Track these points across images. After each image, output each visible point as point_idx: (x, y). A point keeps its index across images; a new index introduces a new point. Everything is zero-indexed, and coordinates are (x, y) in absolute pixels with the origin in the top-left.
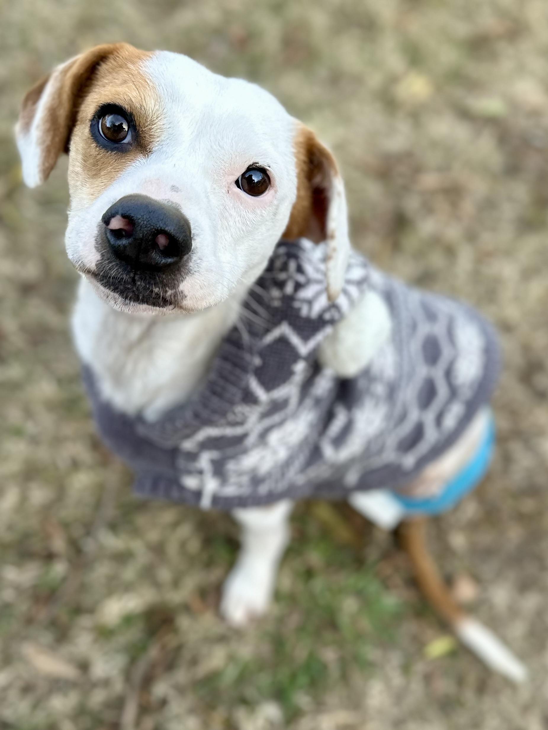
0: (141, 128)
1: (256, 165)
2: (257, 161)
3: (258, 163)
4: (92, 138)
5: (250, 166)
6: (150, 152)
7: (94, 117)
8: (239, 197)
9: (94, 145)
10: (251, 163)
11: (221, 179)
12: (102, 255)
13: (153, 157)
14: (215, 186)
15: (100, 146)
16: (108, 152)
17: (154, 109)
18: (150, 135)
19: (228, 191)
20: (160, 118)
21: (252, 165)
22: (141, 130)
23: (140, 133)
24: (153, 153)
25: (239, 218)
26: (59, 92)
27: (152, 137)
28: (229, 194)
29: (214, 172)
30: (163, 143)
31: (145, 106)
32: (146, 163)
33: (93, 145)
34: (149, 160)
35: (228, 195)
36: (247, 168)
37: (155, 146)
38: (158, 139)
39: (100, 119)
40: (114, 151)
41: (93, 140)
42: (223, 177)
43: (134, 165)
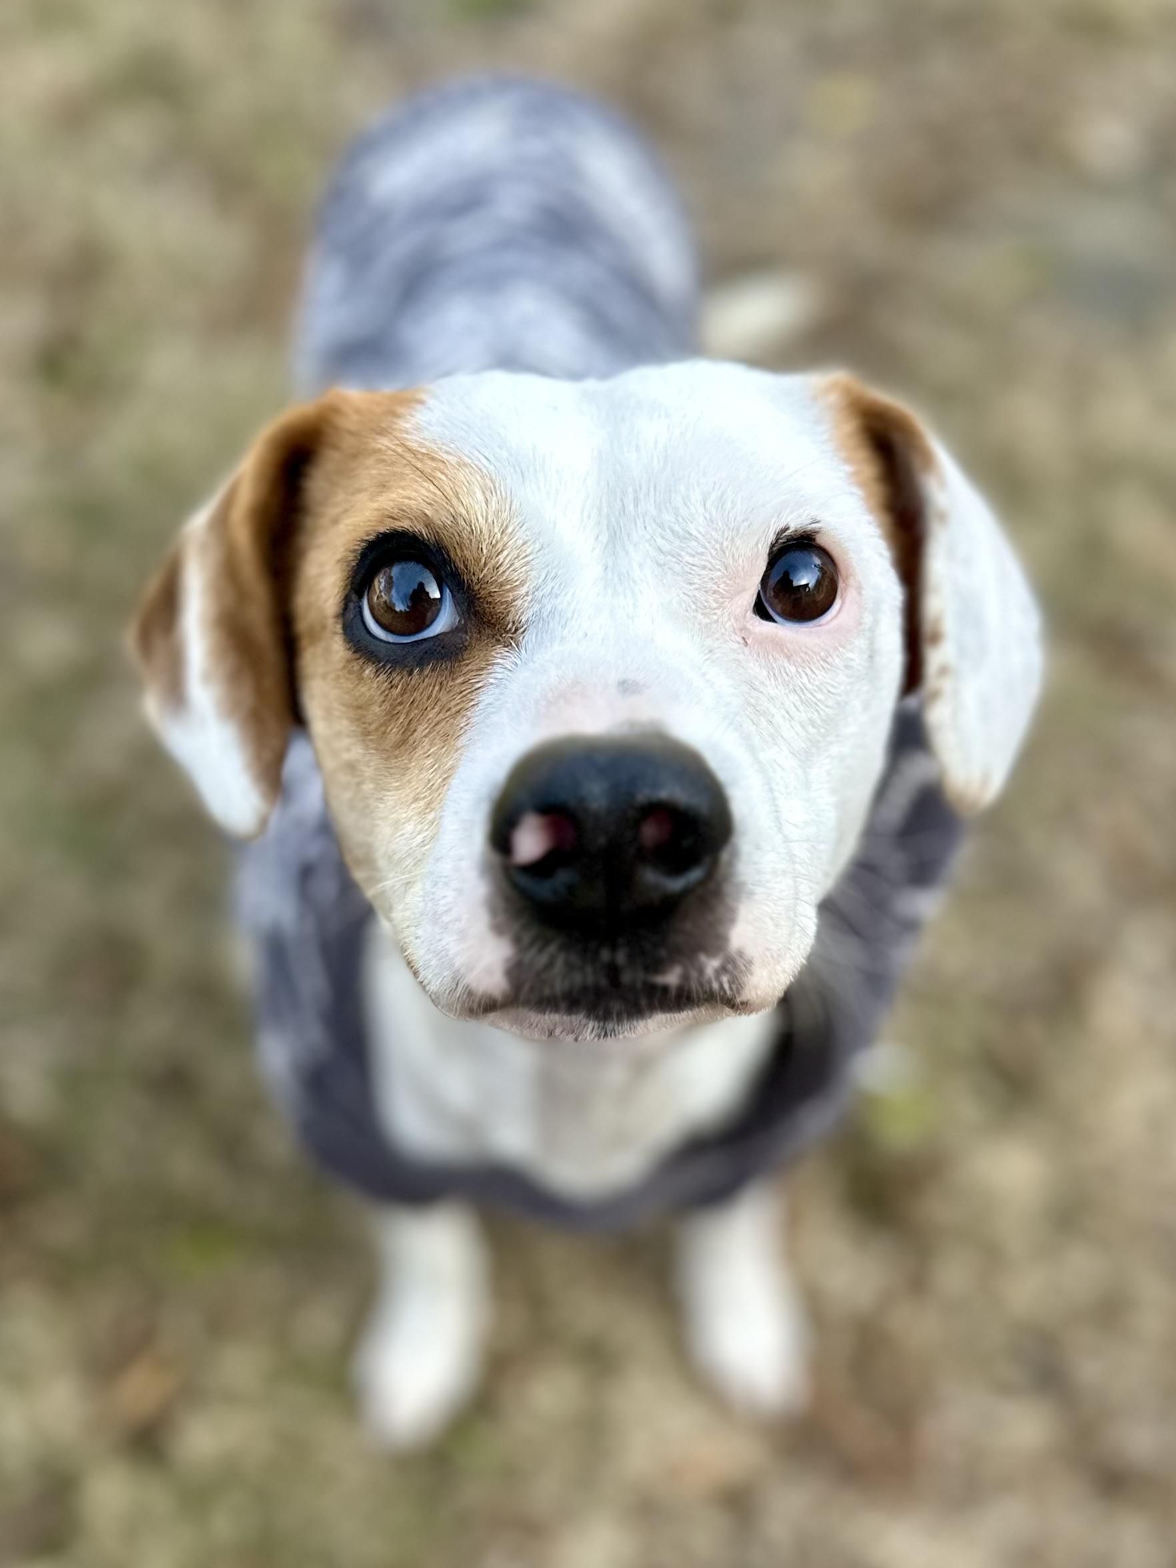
0: (474, 574)
1: (785, 534)
2: (782, 525)
3: (787, 529)
4: (357, 656)
5: (773, 546)
6: (516, 630)
7: (346, 600)
8: (778, 644)
9: (369, 671)
10: (771, 537)
11: (715, 617)
12: (517, 940)
13: (529, 639)
14: (709, 642)
15: (384, 666)
16: (410, 673)
17: (487, 513)
18: (501, 585)
19: (744, 638)
20: (510, 530)
21: (777, 540)
22: (475, 579)
23: (476, 588)
24: (525, 629)
25: (793, 697)
26: (229, 571)
27: (509, 587)
28: (747, 648)
29: (694, 607)
30: (539, 594)
31: (464, 512)
32: (519, 662)
33: (367, 672)
34: (523, 651)
35: (746, 650)
36: (769, 554)
37: (524, 609)
38: (523, 590)
39: (361, 597)
40: (429, 664)
41: (361, 661)
42: (719, 612)
43: (492, 681)
